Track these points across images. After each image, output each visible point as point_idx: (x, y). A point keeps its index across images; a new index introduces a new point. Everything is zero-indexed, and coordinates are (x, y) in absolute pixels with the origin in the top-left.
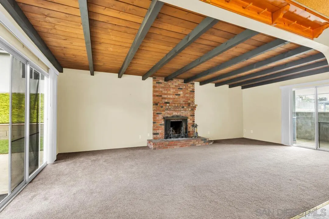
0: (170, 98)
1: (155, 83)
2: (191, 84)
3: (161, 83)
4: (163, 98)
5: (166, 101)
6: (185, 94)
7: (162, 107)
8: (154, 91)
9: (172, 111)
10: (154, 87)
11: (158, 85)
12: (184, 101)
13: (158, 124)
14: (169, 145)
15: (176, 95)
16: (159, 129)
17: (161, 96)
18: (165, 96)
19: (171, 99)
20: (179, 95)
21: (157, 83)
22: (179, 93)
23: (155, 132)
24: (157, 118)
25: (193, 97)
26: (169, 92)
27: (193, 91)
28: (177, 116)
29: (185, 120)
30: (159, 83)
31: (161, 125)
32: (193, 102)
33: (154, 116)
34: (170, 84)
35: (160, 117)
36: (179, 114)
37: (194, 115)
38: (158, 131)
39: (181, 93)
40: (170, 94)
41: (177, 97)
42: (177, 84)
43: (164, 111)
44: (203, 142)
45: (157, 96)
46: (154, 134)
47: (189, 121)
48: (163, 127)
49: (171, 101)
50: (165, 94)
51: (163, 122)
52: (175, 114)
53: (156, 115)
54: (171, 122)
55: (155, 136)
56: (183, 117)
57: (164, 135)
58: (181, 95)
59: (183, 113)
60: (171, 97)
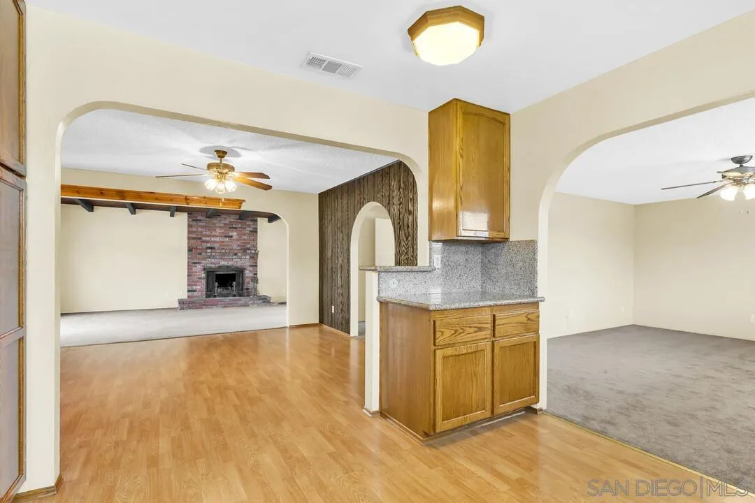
0: (215, 242)
1: (190, 220)
2: (252, 220)
3: (201, 220)
4: (203, 242)
5: (209, 245)
6: (240, 235)
7: (200, 254)
8: (189, 232)
9: (219, 260)
10: (190, 226)
11: (194, 223)
12: (238, 246)
13: (195, 278)
14: (204, 305)
15: (226, 237)
16: (196, 285)
17: (200, 238)
18: (208, 239)
19: (218, 242)
20: (232, 237)
21: (194, 220)
22: (230, 234)
23: (190, 289)
24: (194, 269)
25: (255, 240)
26: (213, 233)
27: (255, 231)
28: (228, 267)
29: (241, 271)
30: (197, 220)
31: (200, 278)
32: (255, 247)
33: (188, 265)
34: (214, 221)
35: (199, 267)
36: (230, 263)
37: (256, 266)
38: (194, 288)
39: (234, 234)
40: (214, 236)
41: (227, 239)
42: (227, 222)
43: (204, 259)
44: (261, 301)
45: (194, 238)
46: (188, 291)
47: (248, 274)
48: (204, 281)
49: (216, 246)
50: (206, 236)
51: (203, 275)
52: (223, 263)
53: (191, 265)
54: (217, 275)
55: (190, 294)
56: (237, 268)
57: (204, 293)
58: (234, 238)
59: (236, 262)
60: (217, 239)
